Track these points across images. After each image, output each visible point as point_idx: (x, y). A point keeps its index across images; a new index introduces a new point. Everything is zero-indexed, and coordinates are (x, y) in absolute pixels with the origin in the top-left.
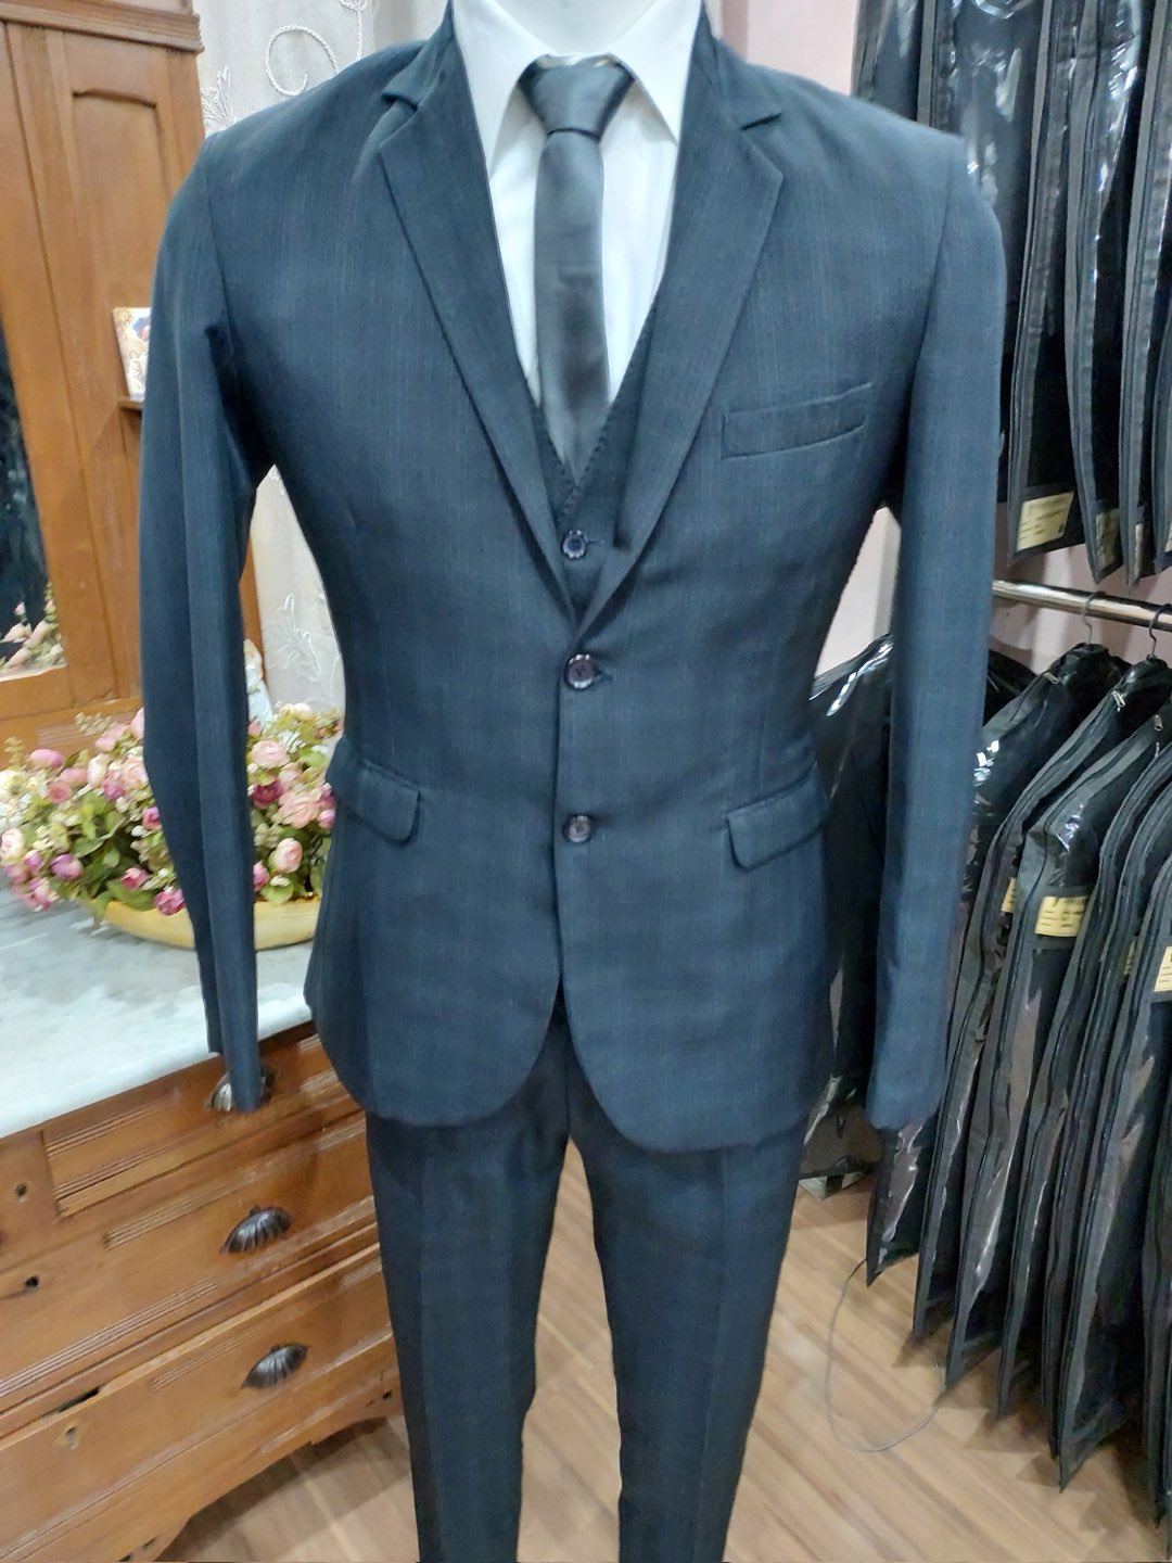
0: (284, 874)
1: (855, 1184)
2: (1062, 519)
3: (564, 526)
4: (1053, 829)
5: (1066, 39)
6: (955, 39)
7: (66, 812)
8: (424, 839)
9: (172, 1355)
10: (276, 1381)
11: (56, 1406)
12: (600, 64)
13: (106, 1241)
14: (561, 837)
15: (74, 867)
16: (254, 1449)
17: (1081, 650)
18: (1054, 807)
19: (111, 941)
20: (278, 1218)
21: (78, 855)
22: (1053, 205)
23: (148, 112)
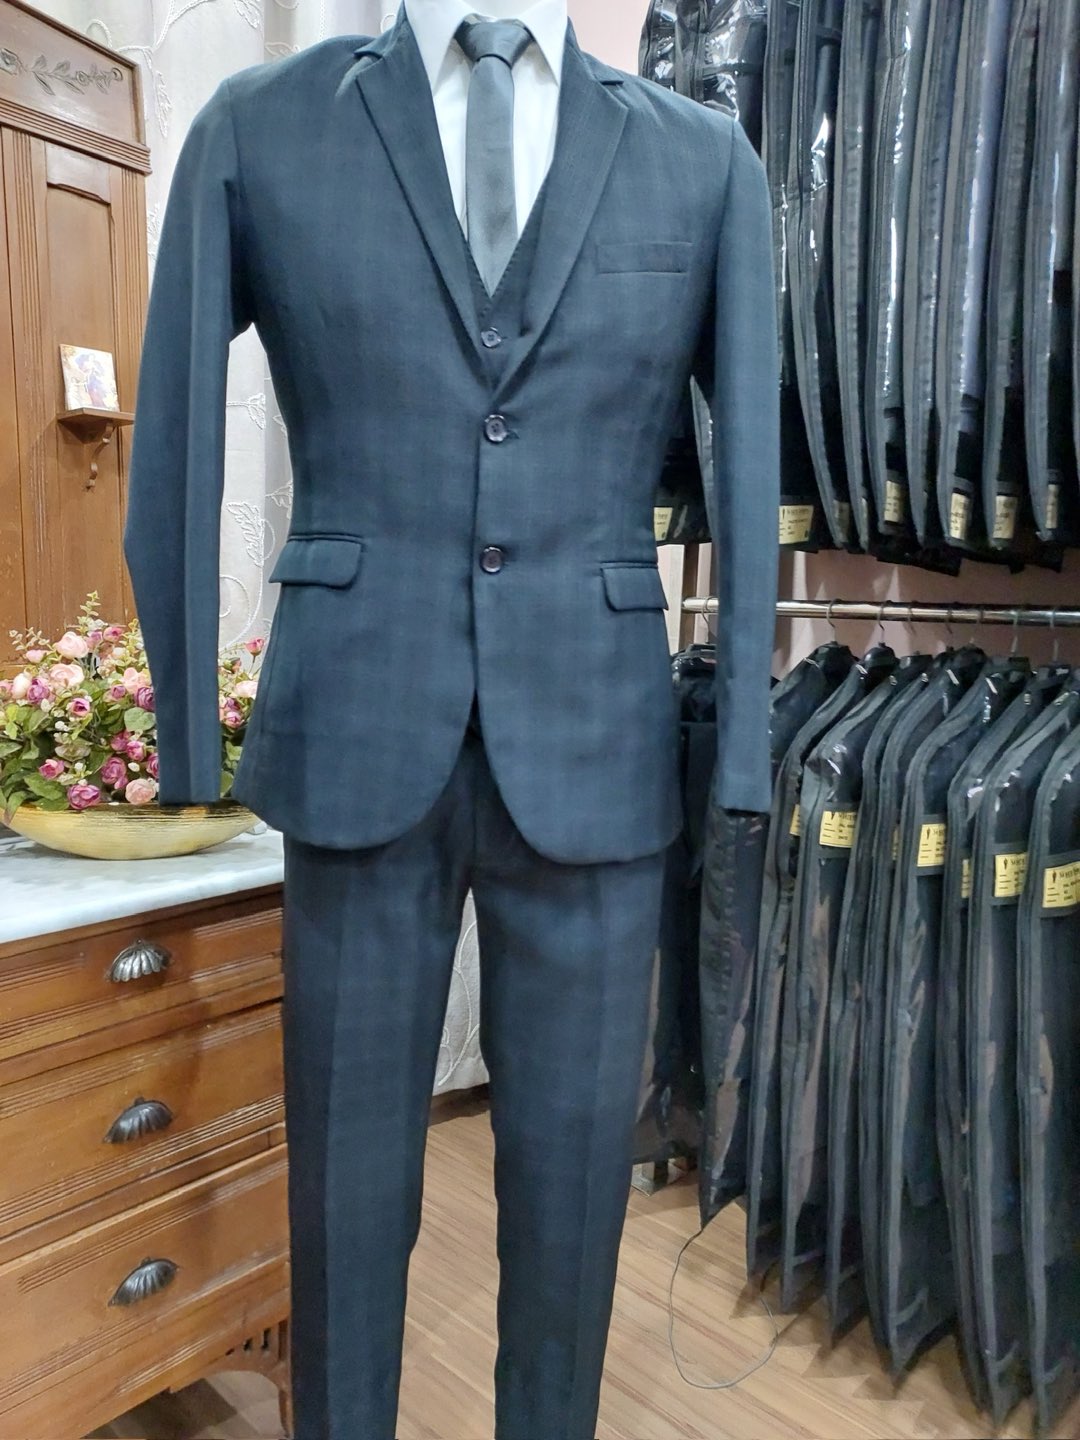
1: (680, 1173)
2: (807, 526)
3: (483, 324)
8: (364, 584)
10: (145, 1301)
14: (478, 566)
16: (111, 1387)
20: (160, 1111)
23: (103, 210)
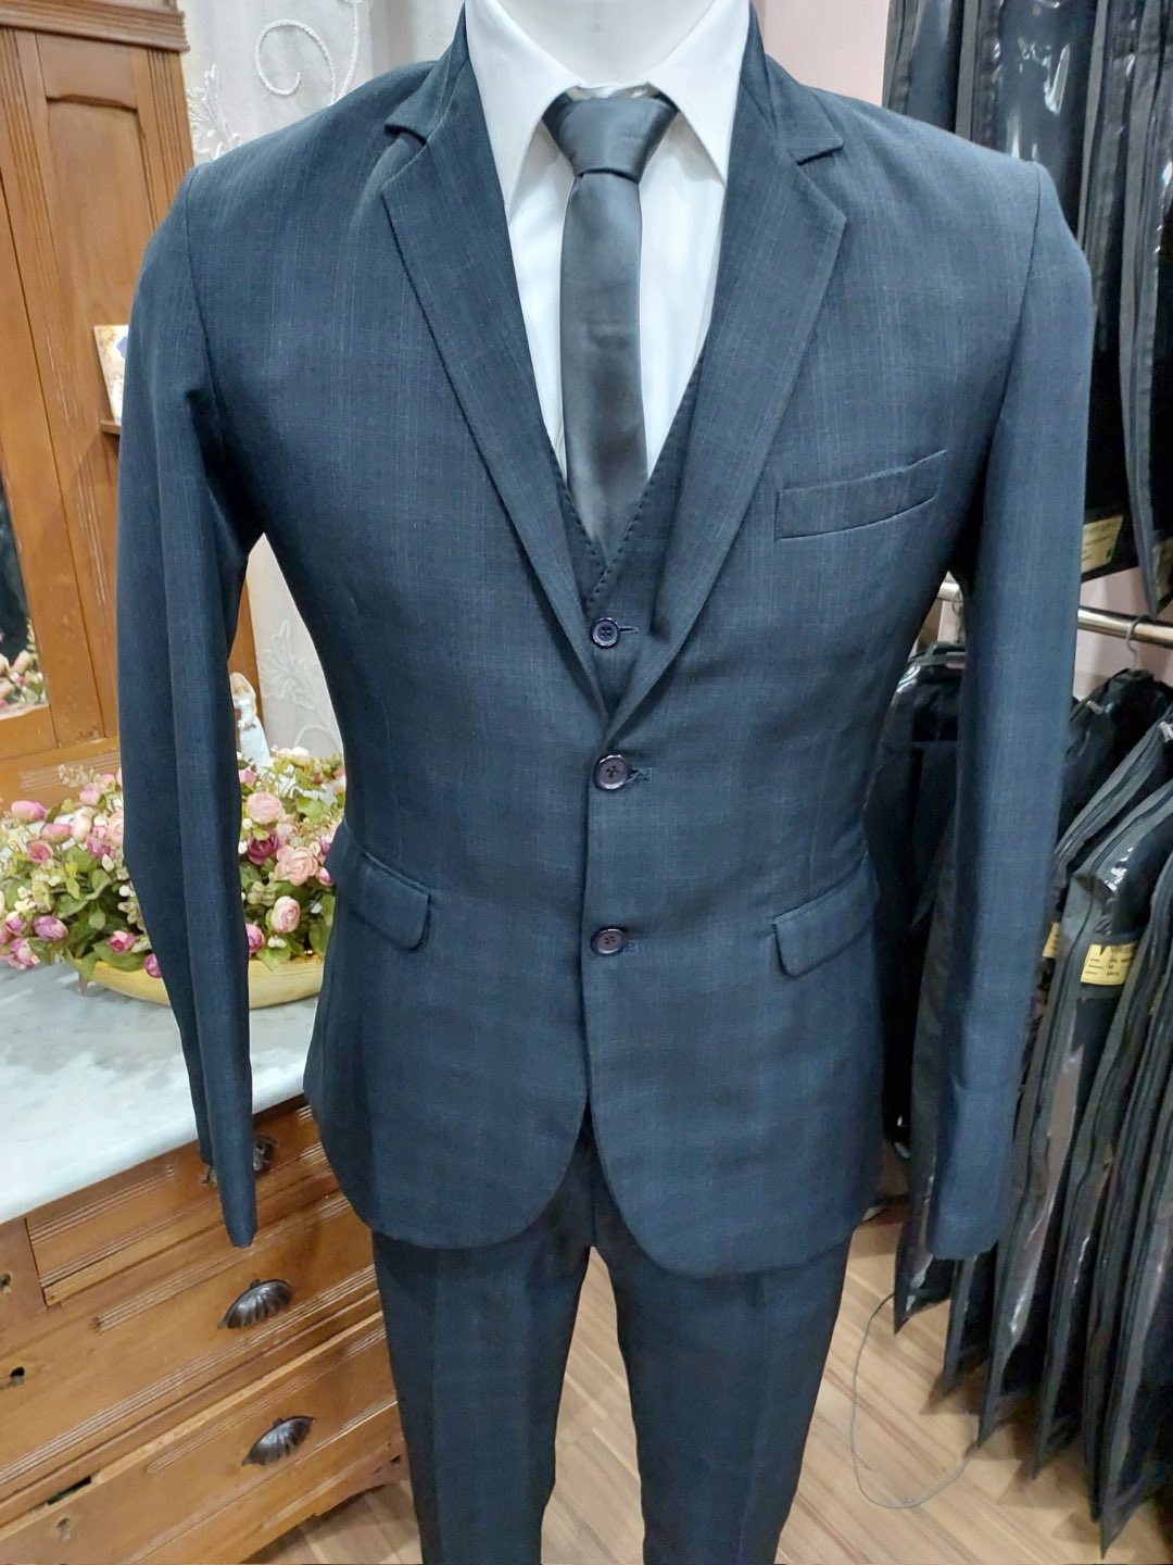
0: (281, 935)
1: (877, 1216)
2: (1110, 544)
3: (592, 614)
4: (1100, 874)
5: (1124, 34)
6: (1001, 33)
7: (48, 872)
8: (434, 947)
9: (168, 1438)
10: (279, 1456)
11: (47, 1498)
12: (638, 94)
13: (98, 1324)
14: (589, 950)
15: (59, 927)
16: (254, 1527)
17: (1124, 676)
18: (1101, 848)
19: (99, 999)
20: (279, 1289)
21: (61, 915)
22: (1107, 212)
23: (129, 117)
